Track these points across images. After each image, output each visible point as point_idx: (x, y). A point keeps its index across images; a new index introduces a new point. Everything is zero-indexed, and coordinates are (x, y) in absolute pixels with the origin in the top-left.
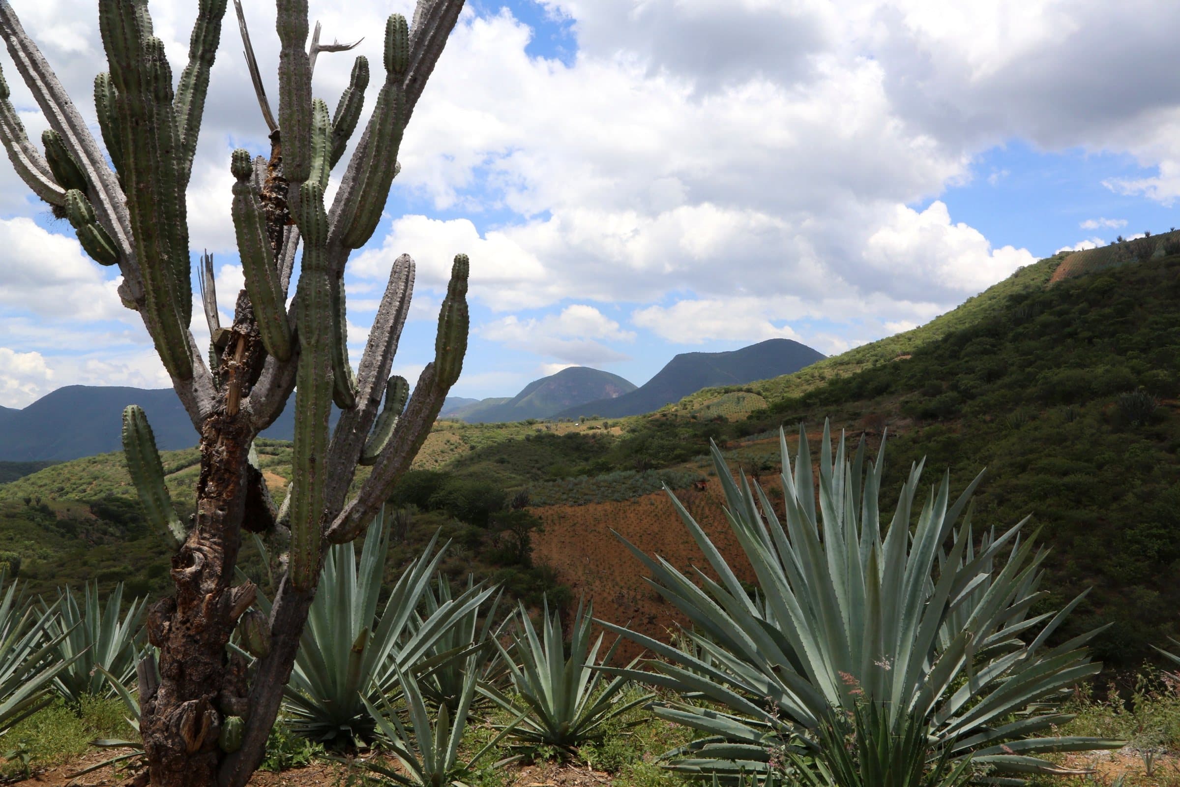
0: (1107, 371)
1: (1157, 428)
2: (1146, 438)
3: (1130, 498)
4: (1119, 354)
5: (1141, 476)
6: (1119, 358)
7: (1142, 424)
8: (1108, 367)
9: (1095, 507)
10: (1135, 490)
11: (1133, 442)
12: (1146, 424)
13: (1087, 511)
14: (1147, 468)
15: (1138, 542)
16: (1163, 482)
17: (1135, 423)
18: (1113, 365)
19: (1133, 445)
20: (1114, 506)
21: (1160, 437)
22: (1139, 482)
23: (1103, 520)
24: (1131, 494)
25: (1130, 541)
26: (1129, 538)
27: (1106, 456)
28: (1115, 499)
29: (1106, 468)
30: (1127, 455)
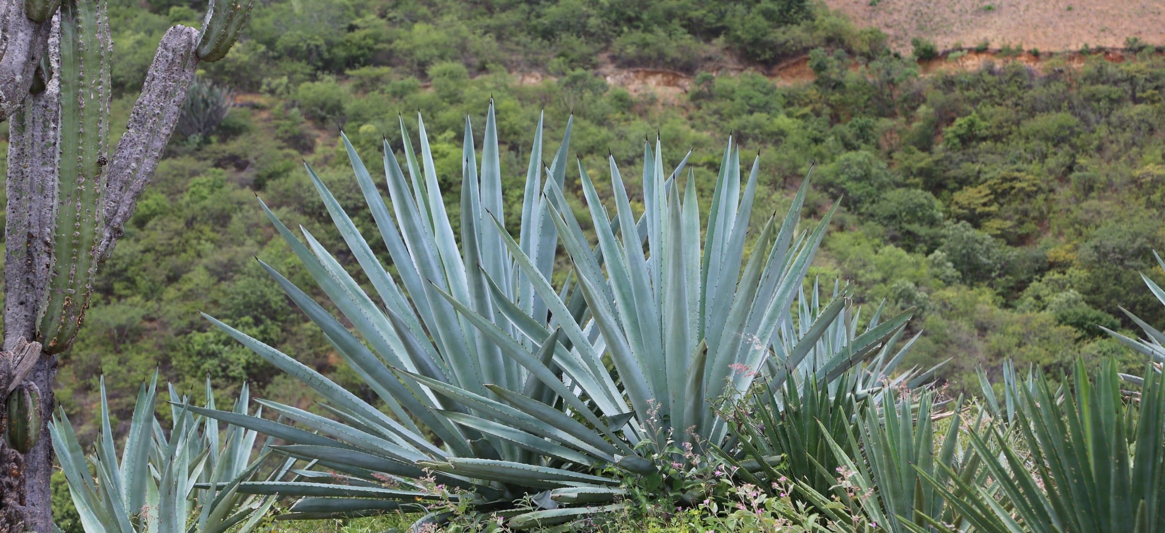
0: (140, 43)
1: (234, 146)
2: (217, 165)
3: (198, 277)
4: (156, 11)
5: (212, 235)
6: (157, 19)
7: (207, 141)
8: (141, 36)
9: (138, 298)
10: (204, 261)
11: (194, 173)
12: (214, 139)
13: (122, 307)
14: (222, 219)
15: (213, 355)
16: (250, 242)
17: (196, 138)
18: (150, 33)
19: (197, 179)
20: (171, 292)
21: (239, 163)
22: (209, 246)
23: (152, 320)
24: (200, 269)
25: (199, 353)
26: (197, 348)
27: (150, 202)
28: (173, 278)
29: (151, 224)
30: (187, 197)
